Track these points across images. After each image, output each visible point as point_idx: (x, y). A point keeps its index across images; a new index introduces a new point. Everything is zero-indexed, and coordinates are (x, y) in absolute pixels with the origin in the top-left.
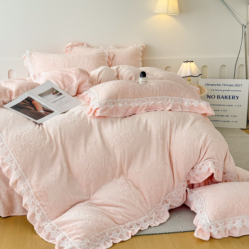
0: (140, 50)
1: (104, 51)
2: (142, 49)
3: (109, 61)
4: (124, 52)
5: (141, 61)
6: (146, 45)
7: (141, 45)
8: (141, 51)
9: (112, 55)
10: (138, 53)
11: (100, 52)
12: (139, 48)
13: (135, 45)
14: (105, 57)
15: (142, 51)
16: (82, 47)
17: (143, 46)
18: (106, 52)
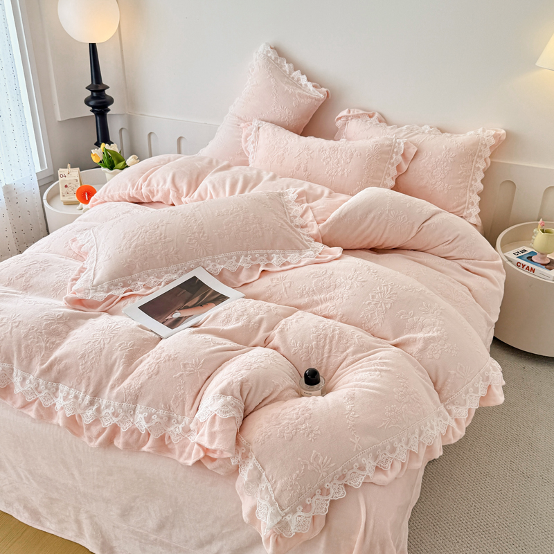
0: (486, 145)
1: (398, 140)
2: (493, 142)
3: (403, 163)
4: (444, 147)
5: (481, 170)
6: (508, 133)
7: (493, 132)
8: (488, 147)
9: (413, 150)
10: (481, 151)
11: (388, 142)
12: (486, 138)
13: (480, 131)
14: (394, 155)
15: (491, 148)
16: (367, 121)
17: (499, 135)
18: (399, 144)
